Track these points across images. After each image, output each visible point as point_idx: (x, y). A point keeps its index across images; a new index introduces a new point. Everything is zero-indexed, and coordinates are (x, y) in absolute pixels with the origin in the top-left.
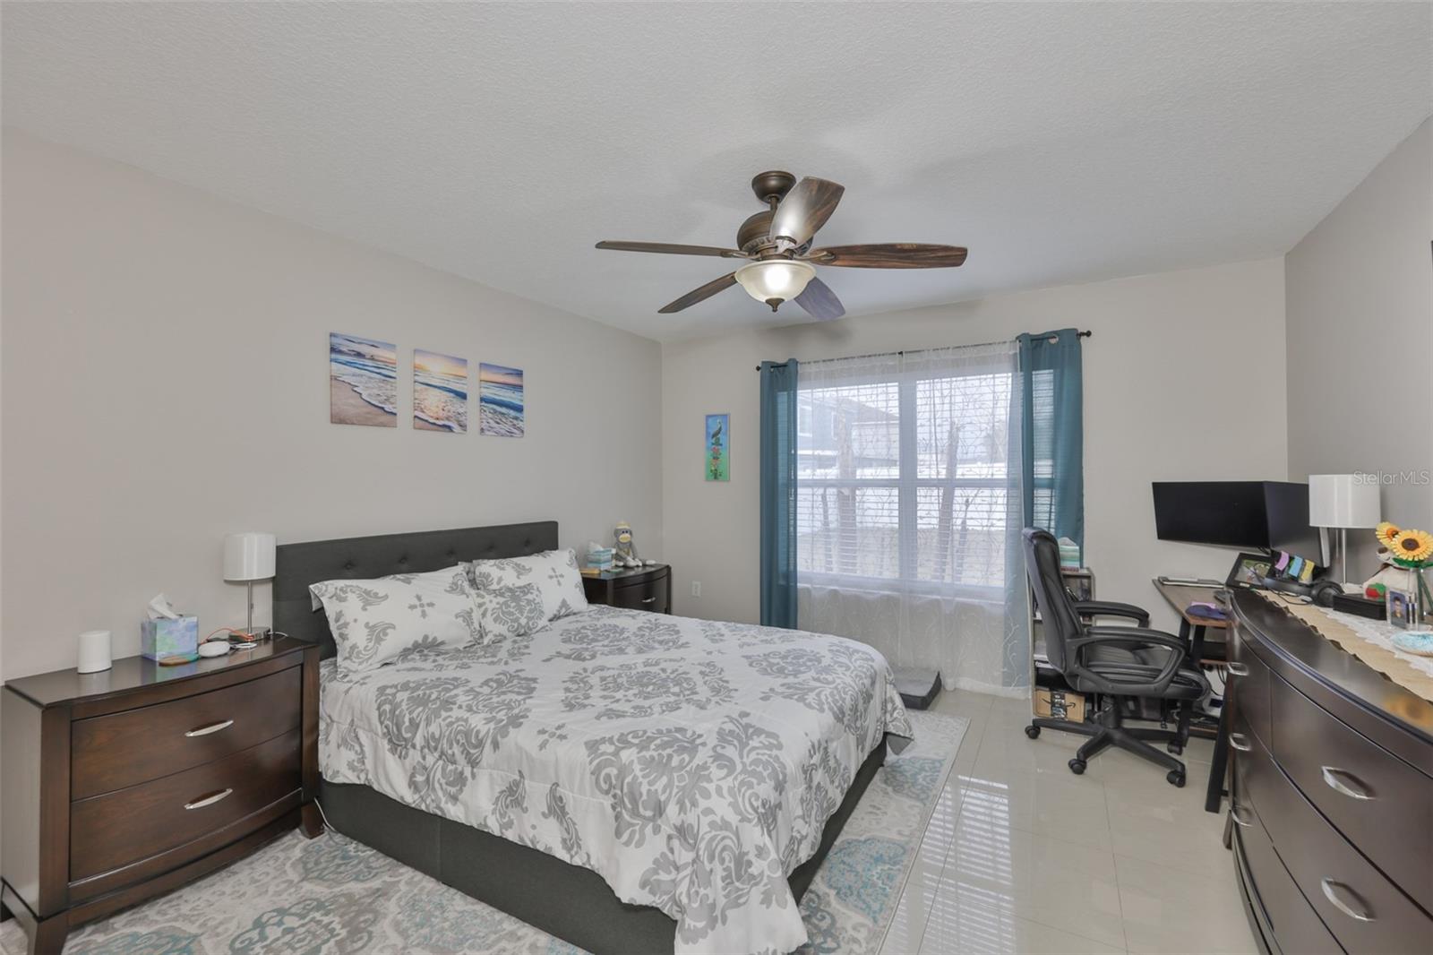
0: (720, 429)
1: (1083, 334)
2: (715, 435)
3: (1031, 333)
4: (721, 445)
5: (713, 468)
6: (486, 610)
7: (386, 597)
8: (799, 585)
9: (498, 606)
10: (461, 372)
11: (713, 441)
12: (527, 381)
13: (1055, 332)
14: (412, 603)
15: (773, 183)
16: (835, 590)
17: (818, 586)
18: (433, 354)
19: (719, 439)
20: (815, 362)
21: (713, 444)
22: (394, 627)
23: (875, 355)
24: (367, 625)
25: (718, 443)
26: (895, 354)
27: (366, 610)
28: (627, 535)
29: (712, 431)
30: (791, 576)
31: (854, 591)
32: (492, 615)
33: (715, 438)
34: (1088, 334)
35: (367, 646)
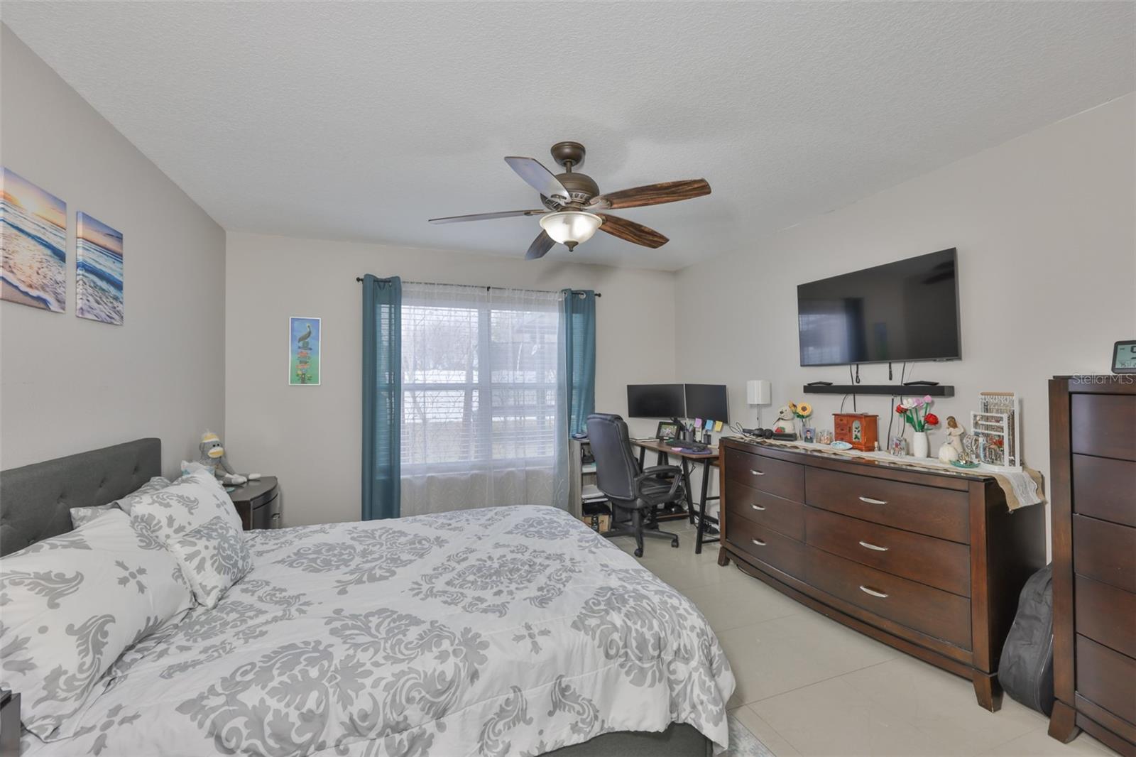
0: (310, 333)
1: (596, 295)
2: (303, 339)
3: (572, 289)
4: (311, 349)
5: (300, 372)
6: (203, 561)
7: (79, 577)
8: (402, 477)
9: (216, 552)
10: (60, 220)
11: (301, 344)
12: (127, 250)
13: (584, 291)
14: (121, 576)
15: (567, 150)
16: (432, 476)
17: (420, 475)
18: (27, 182)
19: (308, 343)
20: (417, 283)
21: (299, 348)
22: (113, 620)
23: (469, 286)
24: (70, 630)
25: (306, 347)
26: (484, 287)
27: (57, 606)
28: (219, 449)
29: (299, 335)
30: (393, 469)
31: (451, 474)
32: (213, 565)
33: (305, 342)
34: (599, 295)
35: (83, 664)
